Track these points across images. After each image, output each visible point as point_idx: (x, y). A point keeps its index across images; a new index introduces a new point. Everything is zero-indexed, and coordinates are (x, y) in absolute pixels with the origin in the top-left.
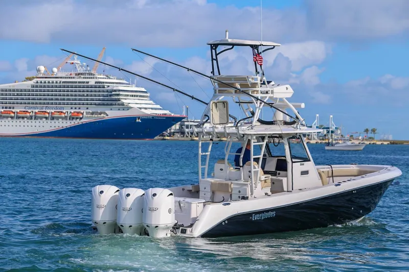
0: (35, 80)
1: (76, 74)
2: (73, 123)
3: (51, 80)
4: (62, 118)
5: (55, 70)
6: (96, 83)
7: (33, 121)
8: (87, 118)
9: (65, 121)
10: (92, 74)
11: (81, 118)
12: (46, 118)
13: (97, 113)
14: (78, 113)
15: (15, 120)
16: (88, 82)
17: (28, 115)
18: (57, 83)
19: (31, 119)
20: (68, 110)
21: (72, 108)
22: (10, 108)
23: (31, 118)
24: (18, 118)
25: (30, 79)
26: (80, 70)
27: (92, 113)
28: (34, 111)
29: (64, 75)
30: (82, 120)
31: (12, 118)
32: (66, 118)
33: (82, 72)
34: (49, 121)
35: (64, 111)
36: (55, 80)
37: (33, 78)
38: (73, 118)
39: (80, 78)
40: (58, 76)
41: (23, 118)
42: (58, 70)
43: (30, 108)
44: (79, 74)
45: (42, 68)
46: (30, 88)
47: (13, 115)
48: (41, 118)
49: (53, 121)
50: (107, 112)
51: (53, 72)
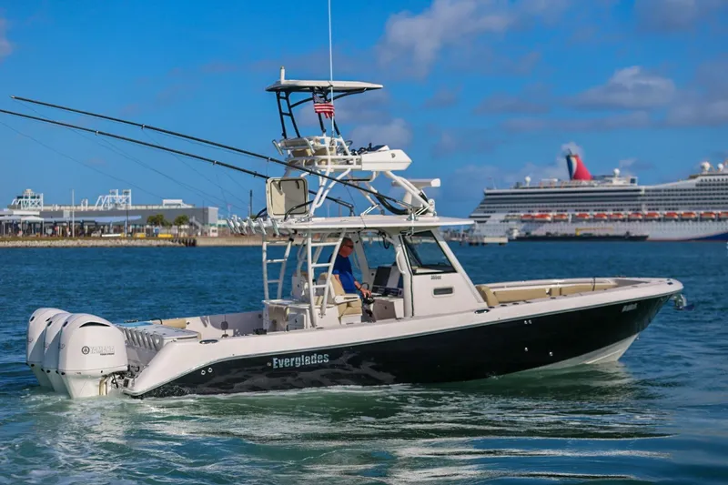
0: (699, 179)
3: (716, 178)
5: (721, 166)
7: (699, 223)
12: (713, 220)
15: (679, 223)
17: (693, 216)
18: (723, 180)
22: (673, 209)
23: (696, 220)
24: (683, 220)
25: (694, 177)
28: (700, 212)
31: (676, 220)
34: (716, 223)
36: (720, 178)
37: (698, 176)
40: (724, 172)
41: (688, 220)
42: (724, 166)
43: (695, 209)
45: (707, 165)
46: (694, 187)
47: (677, 217)
48: (707, 220)
49: (720, 223)
51: (719, 169)
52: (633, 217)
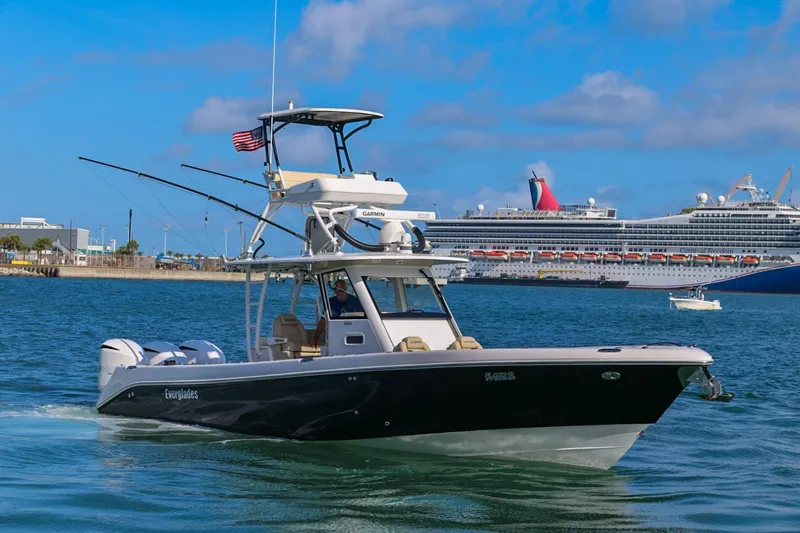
0: (694, 213)
1: (750, 204)
2: (745, 272)
3: (716, 212)
4: (730, 264)
5: (722, 198)
6: (777, 216)
7: (692, 269)
8: (765, 264)
9: (734, 269)
10: (772, 204)
11: (756, 265)
12: (709, 265)
13: (778, 258)
14: (753, 257)
15: (667, 267)
16: (766, 216)
17: (685, 260)
18: (724, 216)
19: (689, 266)
20: (738, 255)
21: (744, 251)
22: (661, 251)
23: (688, 264)
24: (671, 264)
25: (688, 211)
26: (756, 199)
27: (772, 259)
28: (693, 254)
29: (734, 206)
30: (758, 268)
31: (663, 264)
32: (736, 264)
33: (758, 201)
34: (713, 269)
35: (734, 255)
36: (721, 212)
37: (693, 210)
38: (746, 265)
39: (755, 209)
40: (726, 206)
41: (678, 264)
42: (726, 199)
43: (688, 251)
44: (754, 204)
45: (705, 197)
46: (687, 223)
47: (665, 260)
48: (702, 265)
49: (718, 270)
50: (792, 256)
51: (719, 202)
52: (611, 258)
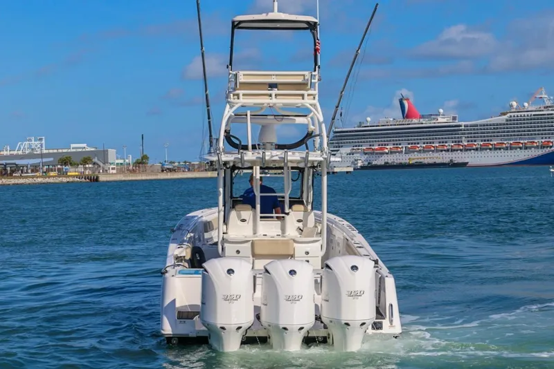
0: (509, 115)
1: (545, 107)
2: (544, 152)
3: (522, 114)
4: (534, 147)
5: (526, 104)
7: (509, 151)
9: (537, 150)
11: (551, 147)
12: (521, 148)
14: (548, 142)
15: (493, 152)
17: (504, 146)
18: (528, 116)
20: (539, 141)
21: (542, 138)
22: (488, 141)
23: (507, 149)
24: (496, 149)
25: (504, 114)
26: (548, 103)
28: (509, 142)
29: (534, 109)
30: (552, 149)
31: (490, 149)
32: (537, 147)
33: (549, 105)
34: (523, 151)
35: (536, 141)
36: (526, 113)
37: (507, 113)
38: (544, 147)
39: (548, 110)
40: (530, 109)
41: (500, 149)
42: (529, 104)
43: (506, 140)
44: (547, 107)
45: (515, 104)
46: (504, 122)
47: (491, 147)
48: (516, 148)
49: (526, 151)
51: (524, 107)
52: (456, 148)
